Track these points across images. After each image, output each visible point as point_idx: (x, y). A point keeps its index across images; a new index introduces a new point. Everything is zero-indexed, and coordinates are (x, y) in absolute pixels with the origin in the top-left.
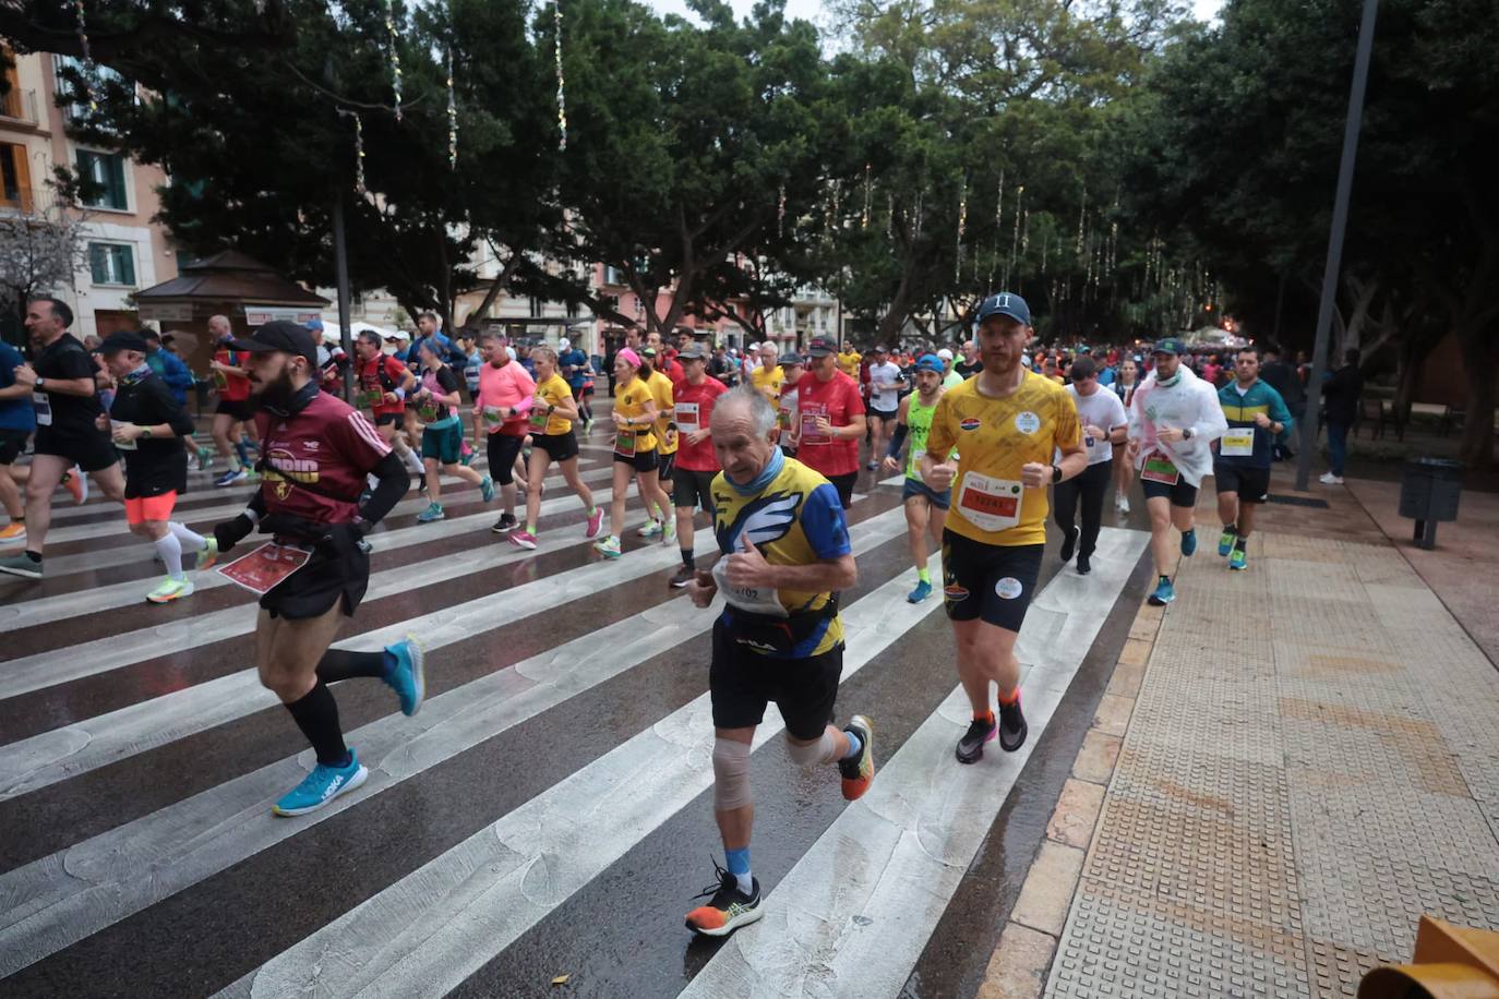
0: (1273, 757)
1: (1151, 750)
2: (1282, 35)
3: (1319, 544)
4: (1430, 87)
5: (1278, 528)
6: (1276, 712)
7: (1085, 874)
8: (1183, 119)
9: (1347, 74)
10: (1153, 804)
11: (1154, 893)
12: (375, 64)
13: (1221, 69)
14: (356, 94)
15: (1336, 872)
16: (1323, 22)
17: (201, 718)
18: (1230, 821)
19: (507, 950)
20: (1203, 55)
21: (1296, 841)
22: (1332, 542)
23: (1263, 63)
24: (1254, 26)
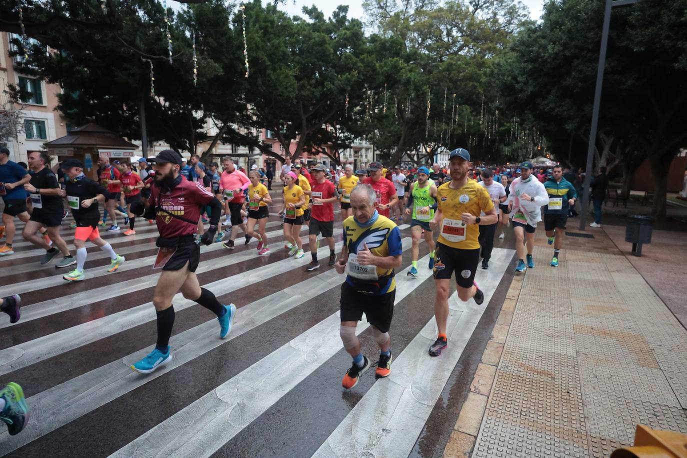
0: (571, 352)
1: (517, 350)
2: (569, 27)
3: (590, 254)
4: (635, 50)
5: (572, 247)
6: (572, 331)
7: (488, 407)
8: (526, 64)
9: (598, 44)
10: (518, 374)
11: (519, 415)
12: (159, 38)
13: (543, 42)
14: (151, 51)
15: (601, 404)
16: (587, 21)
17: (77, 342)
18: (553, 381)
19: (221, 449)
20: (534, 35)
21: (582, 390)
22: (596, 254)
23: (561, 39)
24: (557, 23)
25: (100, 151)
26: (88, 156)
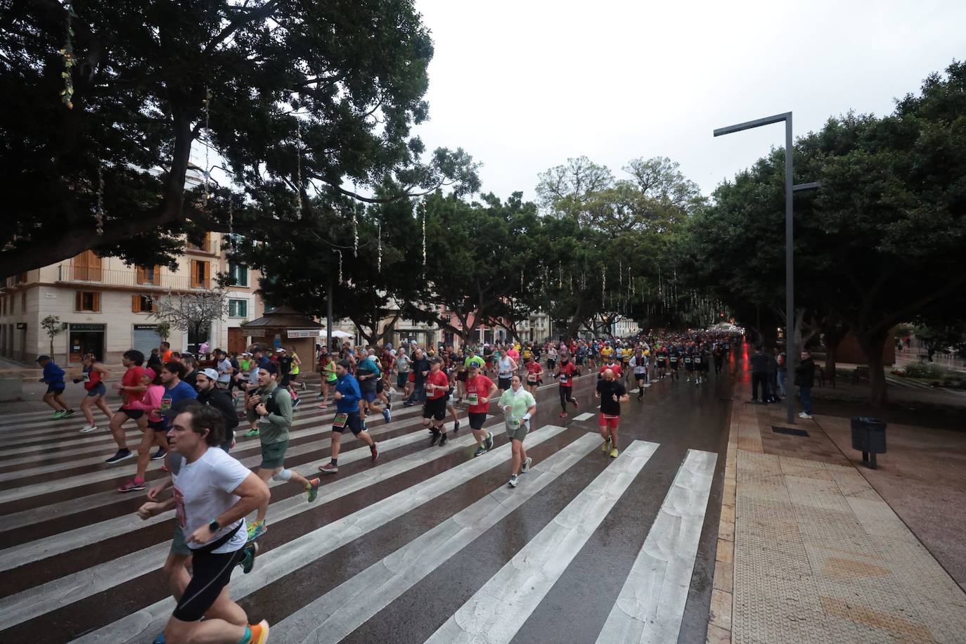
2: (750, 210)
3: (811, 464)
4: (827, 232)
6: (821, 610)
8: (706, 244)
12: (349, 230)
13: (722, 224)
14: (341, 242)
16: (767, 204)
20: (712, 217)
22: (818, 463)
23: (742, 222)
24: (735, 206)
25: (288, 331)
26: (278, 336)
